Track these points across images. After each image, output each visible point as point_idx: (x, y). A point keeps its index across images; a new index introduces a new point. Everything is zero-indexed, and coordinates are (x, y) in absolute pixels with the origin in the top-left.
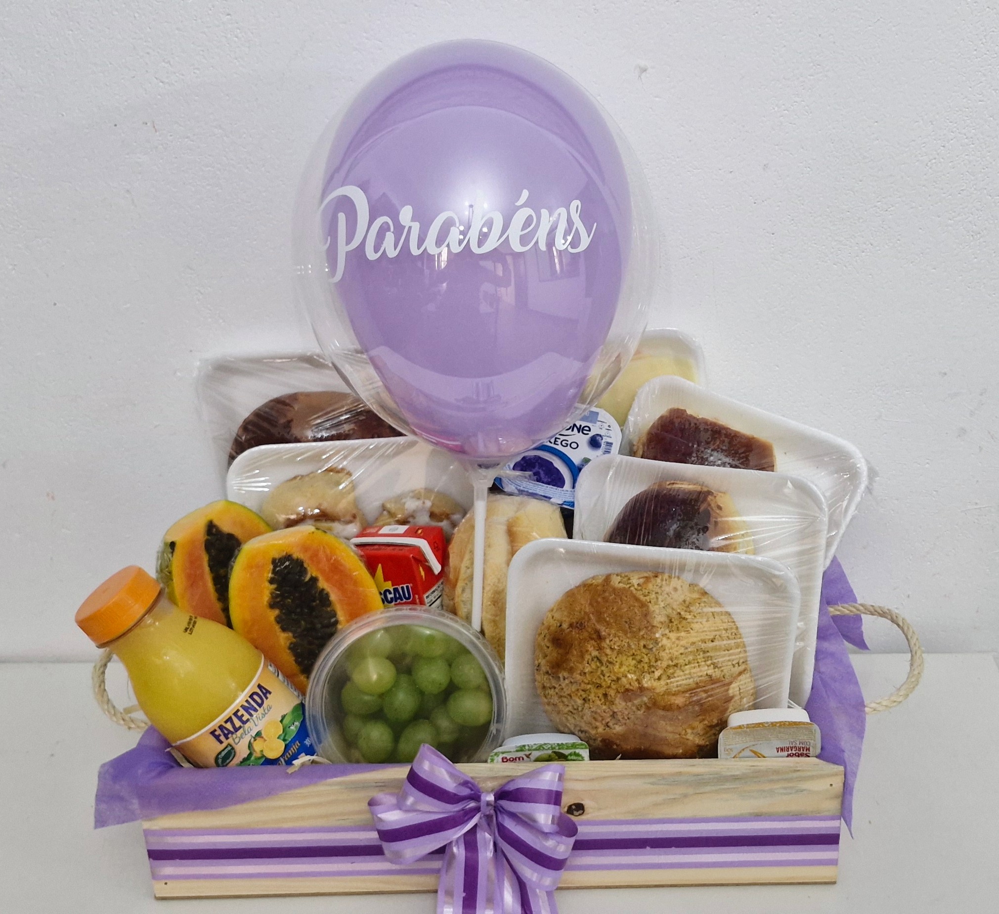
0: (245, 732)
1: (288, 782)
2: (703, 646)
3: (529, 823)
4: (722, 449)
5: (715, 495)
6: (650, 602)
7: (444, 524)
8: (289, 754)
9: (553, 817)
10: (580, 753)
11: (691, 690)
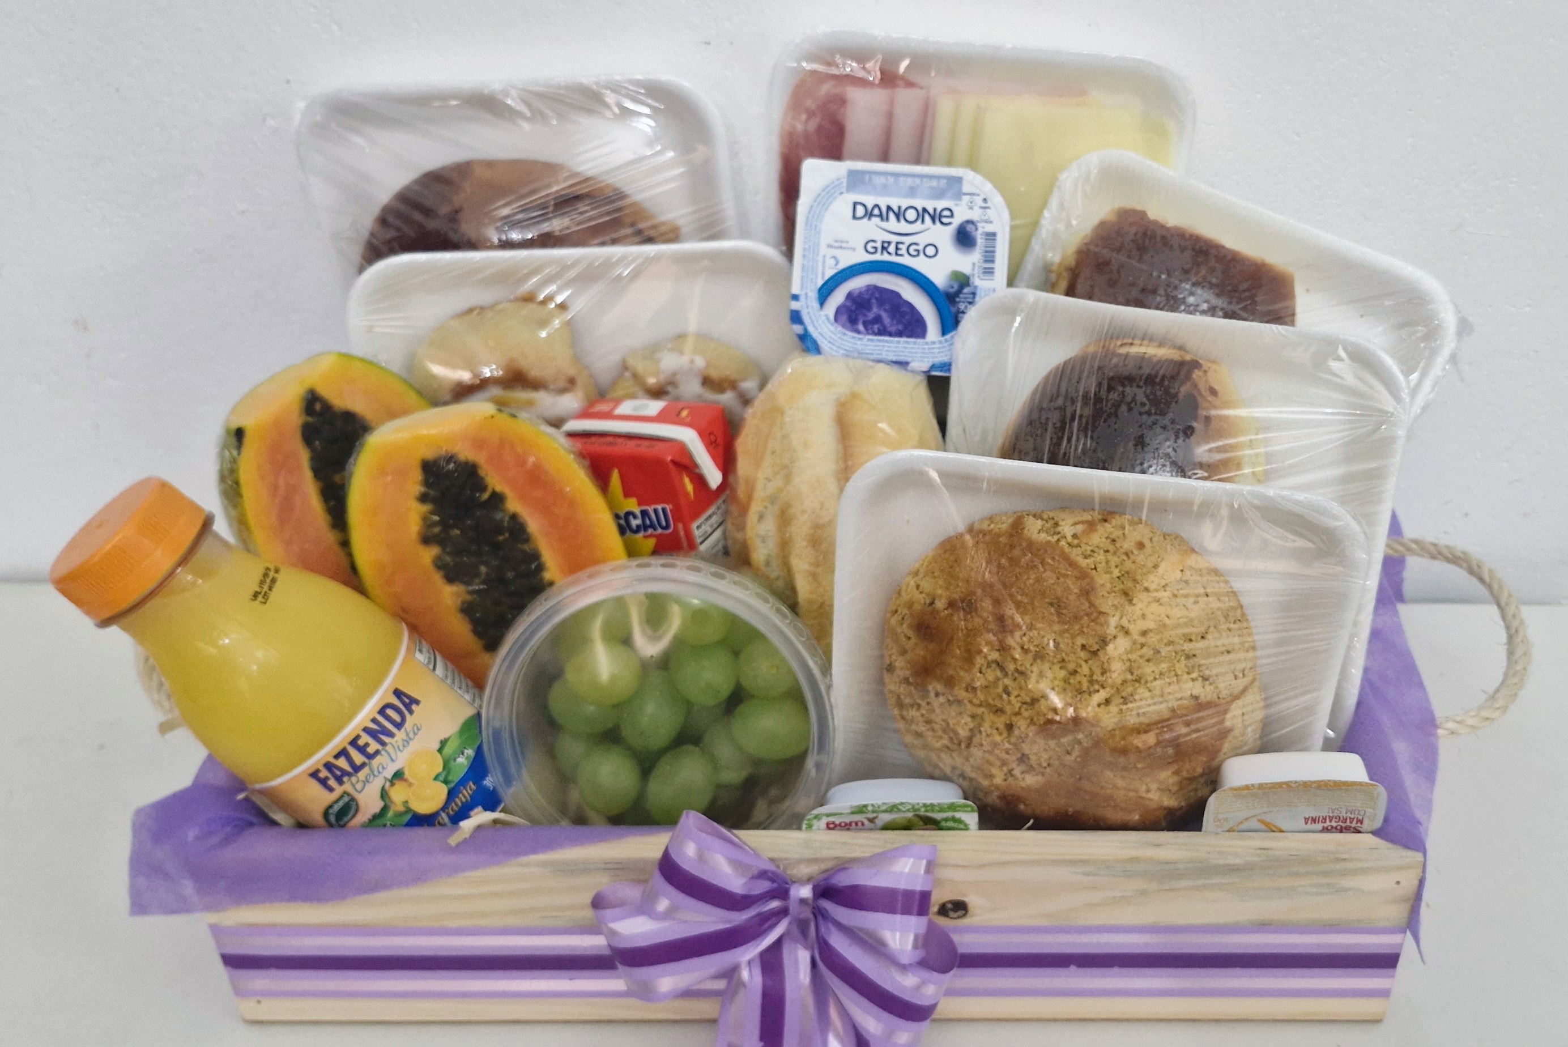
0: (372, 772)
1: (452, 859)
2: (1187, 646)
3: (875, 946)
4: (1210, 283)
5: (1205, 367)
6: (1095, 568)
7: (727, 398)
8: (456, 805)
9: (916, 937)
10: (963, 819)
11: (1162, 724)
